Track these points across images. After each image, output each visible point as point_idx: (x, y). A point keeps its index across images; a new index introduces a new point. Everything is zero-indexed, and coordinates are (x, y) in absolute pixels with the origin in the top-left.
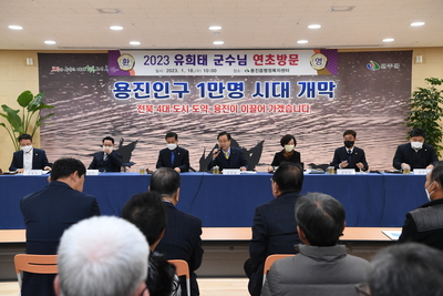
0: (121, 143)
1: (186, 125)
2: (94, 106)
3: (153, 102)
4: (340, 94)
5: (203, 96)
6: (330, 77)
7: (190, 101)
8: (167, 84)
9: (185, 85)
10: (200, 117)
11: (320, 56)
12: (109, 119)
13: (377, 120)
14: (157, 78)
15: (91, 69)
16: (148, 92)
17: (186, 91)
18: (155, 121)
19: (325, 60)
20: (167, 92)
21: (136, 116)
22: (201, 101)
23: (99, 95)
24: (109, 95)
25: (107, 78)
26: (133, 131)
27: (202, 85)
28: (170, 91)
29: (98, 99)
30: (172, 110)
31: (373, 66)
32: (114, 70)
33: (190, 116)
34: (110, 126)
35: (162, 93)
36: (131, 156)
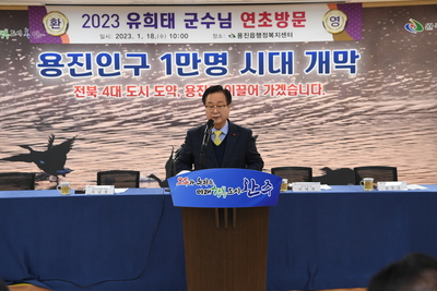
0: (51, 141)
1: (145, 114)
2: (9, 88)
3: (97, 81)
4: (366, 68)
5: (169, 72)
6: (352, 44)
7: (151, 80)
8: (117, 56)
9: (143, 57)
10: (165, 103)
11: (337, 13)
12: (32, 107)
13: (419, 104)
14: (102, 46)
15: (4, 34)
16: (89, 67)
17: (144, 66)
18: (101, 110)
19: (343, 18)
20: (117, 67)
21: (73, 101)
22: (166, 80)
23: (16, 72)
24: (32, 71)
25: (28, 46)
26: (68, 124)
27: (168, 57)
28: (121, 65)
29: (15, 78)
30: (125, 93)
31: (413, 26)
32: (38, 35)
33: (151, 102)
34: (34, 117)
35: (110, 69)
36: (65, 159)
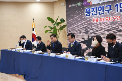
0: (88, 37)
1: (110, 27)
2: (80, 21)
5: (117, 11)
7: (112, 15)
8: (103, 7)
9: (110, 6)
10: (116, 23)
12: (84, 26)
15: (79, 4)
16: (96, 12)
17: (110, 10)
18: (99, 26)
20: (103, 11)
21: (93, 24)
22: (117, 14)
24: (84, 15)
27: (117, 5)
29: (81, 17)
30: (105, 20)
32: (85, 3)
33: (112, 23)
35: (101, 12)
36: (91, 43)
